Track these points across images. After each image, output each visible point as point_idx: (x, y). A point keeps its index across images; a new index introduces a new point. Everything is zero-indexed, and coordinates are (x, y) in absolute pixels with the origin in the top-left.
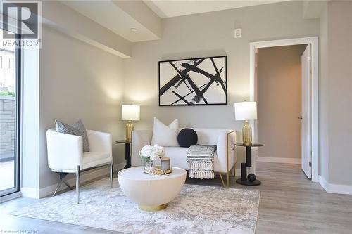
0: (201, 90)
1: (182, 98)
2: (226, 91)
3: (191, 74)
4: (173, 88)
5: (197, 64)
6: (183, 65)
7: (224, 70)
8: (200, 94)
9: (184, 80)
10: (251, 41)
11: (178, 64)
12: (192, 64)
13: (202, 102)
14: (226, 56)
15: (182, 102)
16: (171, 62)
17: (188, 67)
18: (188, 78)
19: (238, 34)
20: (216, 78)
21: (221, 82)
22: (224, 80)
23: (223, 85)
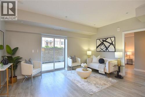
0: (107, 47)
1: (102, 49)
2: (115, 48)
3: (104, 43)
4: (100, 47)
5: (106, 40)
6: (102, 40)
7: (114, 41)
8: (107, 48)
9: (103, 44)
10: (123, 32)
11: (101, 40)
12: (105, 40)
13: (108, 51)
14: (115, 37)
15: (102, 51)
16: (99, 39)
17: (104, 41)
18: (104, 44)
19: (119, 30)
20: (112, 44)
21: (113, 45)
22: (114, 44)
23: (114, 46)
